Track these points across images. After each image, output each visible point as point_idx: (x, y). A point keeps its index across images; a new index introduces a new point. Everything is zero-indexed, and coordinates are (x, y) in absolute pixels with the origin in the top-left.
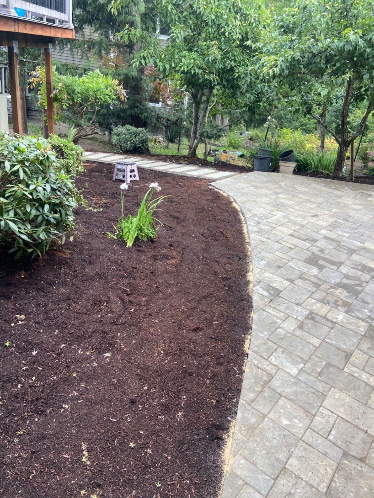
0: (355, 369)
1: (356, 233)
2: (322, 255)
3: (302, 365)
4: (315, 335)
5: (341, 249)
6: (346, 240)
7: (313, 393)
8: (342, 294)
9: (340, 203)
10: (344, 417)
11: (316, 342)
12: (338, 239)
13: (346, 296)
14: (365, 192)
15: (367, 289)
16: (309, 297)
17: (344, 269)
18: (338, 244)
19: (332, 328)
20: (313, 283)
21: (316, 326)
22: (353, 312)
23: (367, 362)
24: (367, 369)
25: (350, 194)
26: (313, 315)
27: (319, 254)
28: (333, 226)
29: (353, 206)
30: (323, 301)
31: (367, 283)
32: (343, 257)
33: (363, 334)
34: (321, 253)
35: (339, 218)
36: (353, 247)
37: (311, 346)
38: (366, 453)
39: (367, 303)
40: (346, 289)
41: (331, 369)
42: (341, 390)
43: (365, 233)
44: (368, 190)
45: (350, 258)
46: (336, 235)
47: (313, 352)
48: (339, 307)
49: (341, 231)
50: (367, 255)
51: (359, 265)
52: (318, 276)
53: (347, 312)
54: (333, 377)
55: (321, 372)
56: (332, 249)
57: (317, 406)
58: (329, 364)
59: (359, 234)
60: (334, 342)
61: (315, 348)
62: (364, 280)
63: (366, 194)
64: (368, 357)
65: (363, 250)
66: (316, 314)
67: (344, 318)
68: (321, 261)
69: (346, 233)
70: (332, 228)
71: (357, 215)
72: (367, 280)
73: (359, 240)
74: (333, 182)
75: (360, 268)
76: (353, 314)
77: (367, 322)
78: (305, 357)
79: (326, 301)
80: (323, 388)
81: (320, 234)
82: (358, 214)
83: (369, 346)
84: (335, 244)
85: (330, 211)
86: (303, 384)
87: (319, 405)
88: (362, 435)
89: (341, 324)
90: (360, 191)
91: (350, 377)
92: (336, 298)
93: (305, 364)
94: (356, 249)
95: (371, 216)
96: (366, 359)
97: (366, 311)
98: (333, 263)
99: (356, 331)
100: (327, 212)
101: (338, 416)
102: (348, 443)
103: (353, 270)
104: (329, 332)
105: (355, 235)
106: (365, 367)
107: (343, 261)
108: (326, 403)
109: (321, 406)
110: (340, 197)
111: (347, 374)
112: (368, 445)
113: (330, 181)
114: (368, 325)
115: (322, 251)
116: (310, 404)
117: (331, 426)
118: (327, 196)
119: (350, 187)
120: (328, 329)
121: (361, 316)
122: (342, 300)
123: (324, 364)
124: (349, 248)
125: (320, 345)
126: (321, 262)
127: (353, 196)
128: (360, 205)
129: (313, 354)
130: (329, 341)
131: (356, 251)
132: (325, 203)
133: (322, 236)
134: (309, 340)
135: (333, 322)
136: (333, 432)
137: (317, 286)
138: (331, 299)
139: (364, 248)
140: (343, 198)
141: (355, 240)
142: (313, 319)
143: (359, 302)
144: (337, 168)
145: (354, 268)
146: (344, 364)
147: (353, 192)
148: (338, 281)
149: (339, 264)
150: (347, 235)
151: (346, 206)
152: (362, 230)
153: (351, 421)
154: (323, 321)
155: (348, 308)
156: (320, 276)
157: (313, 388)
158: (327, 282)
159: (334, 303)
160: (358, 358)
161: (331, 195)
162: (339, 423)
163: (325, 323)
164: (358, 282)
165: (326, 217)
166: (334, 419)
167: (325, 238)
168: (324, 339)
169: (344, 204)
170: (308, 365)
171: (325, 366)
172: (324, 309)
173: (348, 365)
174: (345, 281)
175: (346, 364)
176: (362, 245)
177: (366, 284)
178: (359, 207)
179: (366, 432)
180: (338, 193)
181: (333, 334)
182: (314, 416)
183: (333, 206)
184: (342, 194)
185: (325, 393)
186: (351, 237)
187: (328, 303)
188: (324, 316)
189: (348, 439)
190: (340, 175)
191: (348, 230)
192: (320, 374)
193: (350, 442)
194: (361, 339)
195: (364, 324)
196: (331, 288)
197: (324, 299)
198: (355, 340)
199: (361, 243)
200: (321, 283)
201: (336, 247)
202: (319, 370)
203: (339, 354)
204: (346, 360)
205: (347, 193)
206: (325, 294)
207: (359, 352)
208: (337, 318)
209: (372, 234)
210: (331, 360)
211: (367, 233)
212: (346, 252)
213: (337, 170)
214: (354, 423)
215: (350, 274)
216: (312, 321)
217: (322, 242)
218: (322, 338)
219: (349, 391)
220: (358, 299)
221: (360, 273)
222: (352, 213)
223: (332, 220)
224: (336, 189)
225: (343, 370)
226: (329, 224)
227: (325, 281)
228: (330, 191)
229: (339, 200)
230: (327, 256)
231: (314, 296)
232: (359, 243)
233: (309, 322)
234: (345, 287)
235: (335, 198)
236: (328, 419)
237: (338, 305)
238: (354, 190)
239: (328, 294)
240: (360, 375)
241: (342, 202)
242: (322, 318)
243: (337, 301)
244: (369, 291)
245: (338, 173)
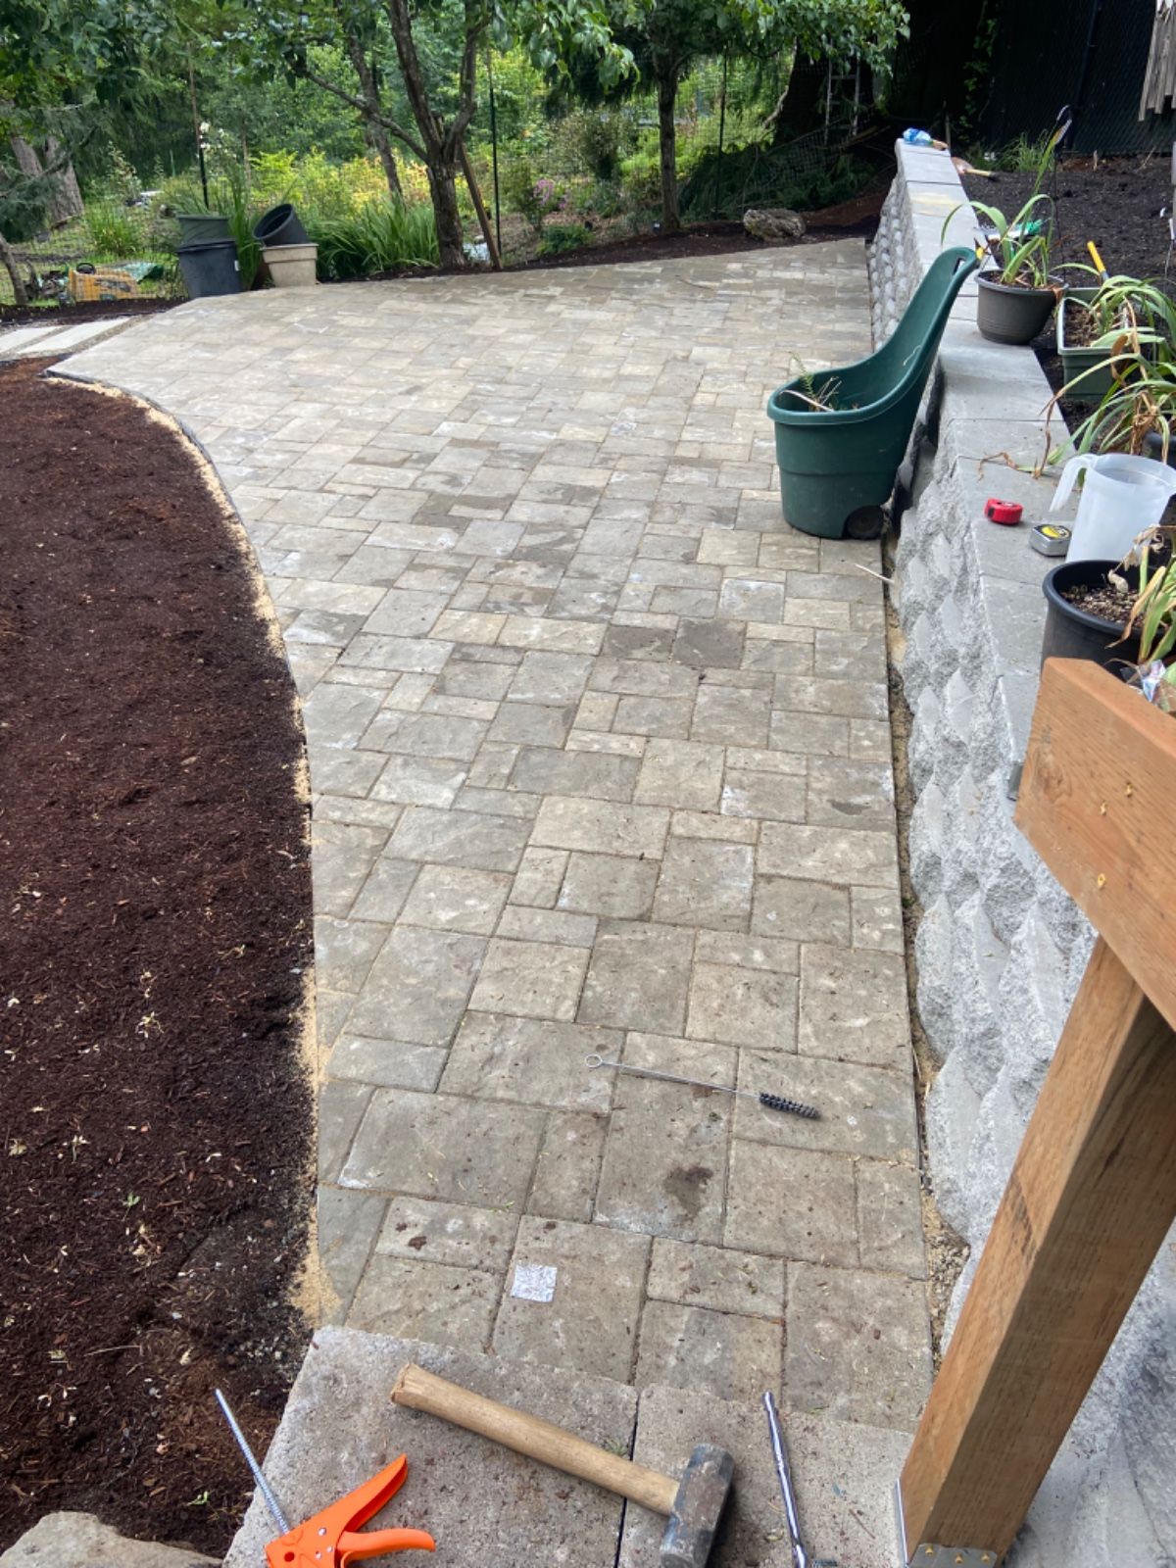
0: (591, 736)
1: (534, 408)
2: (457, 492)
3: (462, 776)
4: (478, 694)
5: (502, 462)
6: (511, 433)
7: (502, 826)
8: (528, 574)
9: (474, 338)
10: (587, 847)
11: (486, 710)
12: (491, 438)
13: (538, 577)
14: (535, 291)
15: (588, 542)
16: (446, 608)
17: (521, 512)
18: (492, 451)
19: (520, 664)
20: (448, 570)
21: (478, 673)
22: (563, 610)
23: (617, 709)
24: (618, 726)
25: (496, 307)
26: (464, 650)
27: (448, 489)
28: (470, 407)
29: (512, 339)
30: (483, 608)
31: (585, 528)
32: (512, 480)
33: (595, 651)
34: (453, 486)
35: (480, 382)
36: (533, 449)
37: (475, 724)
38: (648, 901)
39: (594, 576)
40: (535, 560)
41: (535, 758)
42: (566, 794)
43: (554, 403)
44: (542, 286)
45: (532, 478)
46: (482, 429)
47: (482, 735)
48: (526, 609)
49: (494, 413)
50: (572, 458)
51: (557, 489)
52: (458, 549)
53: (549, 614)
54: (543, 772)
55: (511, 774)
56: (478, 469)
57: (517, 849)
58: (527, 749)
59: (540, 409)
60: (530, 695)
61: (486, 725)
62: (576, 523)
63: (539, 296)
64: (617, 697)
65: (561, 448)
66: (472, 645)
67: (544, 630)
68: (456, 507)
69: (509, 414)
70: (467, 413)
71: (526, 361)
72: (583, 522)
73: (545, 425)
74: (442, 283)
75: (559, 496)
76: (564, 614)
77: (602, 621)
78: (465, 754)
79: (491, 606)
80: (524, 805)
81: (438, 436)
82: (530, 356)
83: (615, 673)
84: (483, 453)
85: (451, 366)
86: (474, 817)
87: (521, 845)
88: (632, 867)
89: (538, 647)
90: (522, 291)
91: (583, 758)
92: (514, 591)
93: (468, 771)
94: (542, 450)
95: (563, 355)
96: (614, 705)
97: (594, 596)
98: (488, 504)
99: (578, 651)
100: (445, 372)
101: (571, 851)
102: (605, 899)
103: (543, 508)
104: (514, 675)
105: (531, 415)
106: (613, 722)
107: (513, 492)
108: (539, 835)
109: (526, 846)
110: (469, 321)
111: (572, 754)
112: (651, 884)
113: (435, 282)
114: (604, 626)
115: (453, 480)
116: (498, 852)
117: (557, 879)
118: (434, 326)
119: (492, 287)
120: (509, 671)
121: (584, 612)
122: (530, 589)
123: (515, 752)
124: (524, 455)
125: (497, 713)
126: (458, 511)
127: (506, 309)
128: (532, 330)
129: (485, 740)
130: (519, 696)
131: (541, 456)
132: (433, 347)
133: (444, 442)
134: (468, 712)
135: (517, 650)
136: (566, 890)
137: (460, 574)
138: (502, 595)
139: (561, 444)
140: (480, 323)
141: (534, 428)
142: (466, 658)
143: (573, 581)
144: (444, 238)
145: (545, 502)
146: (563, 735)
147: (504, 299)
148: (511, 545)
149: (506, 502)
150: (511, 420)
151: (492, 341)
152: (546, 399)
153: (602, 849)
154: (493, 655)
155: (549, 602)
156: (463, 547)
157: (499, 816)
158: (483, 557)
159: (512, 604)
160: (597, 706)
161: (446, 320)
162: (577, 865)
163: (499, 659)
164: (561, 534)
165: (446, 385)
166: (563, 860)
167: (456, 443)
168: (505, 697)
169: (486, 338)
170: (477, 769)
171: (518, 756)
172: (490, 626)
173: (574, 733)
174: (530, 540)
175: (568, 733)
176: (554, 436)
177: (581, 531)
178: (529, 338)
179: (641, 858)
180: (463, 310)
181: (526, 676)
182: (515, 874)
183: (457, 350)
184: (475, 310)
185: (531, 816)
186: (522, 424)
187: (498, 607)
188: (492, 642)
189: (604, 890)
190: (461, 261)
191: (510, 406)
192: (509, 779)
193: (609, 894)
194: (593, 665)
195: (593, 627)
196: (498, 567)
197: (486, 600)
198: (580, 673)
199: (552, 431)
200: (467, 565)
201: (489, 459)
202: (506, 771)
203: (547, 717)
204: (565, 724)
205: (490, 305)
206: (484, 589)
207: (594, 694)
208: (526, 636)
209: (574, 400)
210: (530, 737)
211: (561, 400)
212: (516, 465)
213: (447, 245)
214: (610, 851)
215: (538, 520)
216: (464, 665)
217: (449, 458)
218: (499, 696)
219: (586, 788)
220: (570, 573)
221: (562, 508)
222: (512, 358)
223: (461, 391)
224: (454, 300)
225: (563, 748)
226: (457, 402)
227: (479, 557)
228: (438, 309)
229: (470, 332)
230: (470, 491)
231: (456, 603)
232: (544, 434)
233: (458, 669)
234: (531, 555)
235: (457, 327)
236: (548, 866)
237: (524, 604)
238: (505, 293)
239: (492, 585)
240: (605, 745)
241: (477, 333)
242: (488, 650)
243: (520, 596)
244: (593, 545)
245: (454, 257)
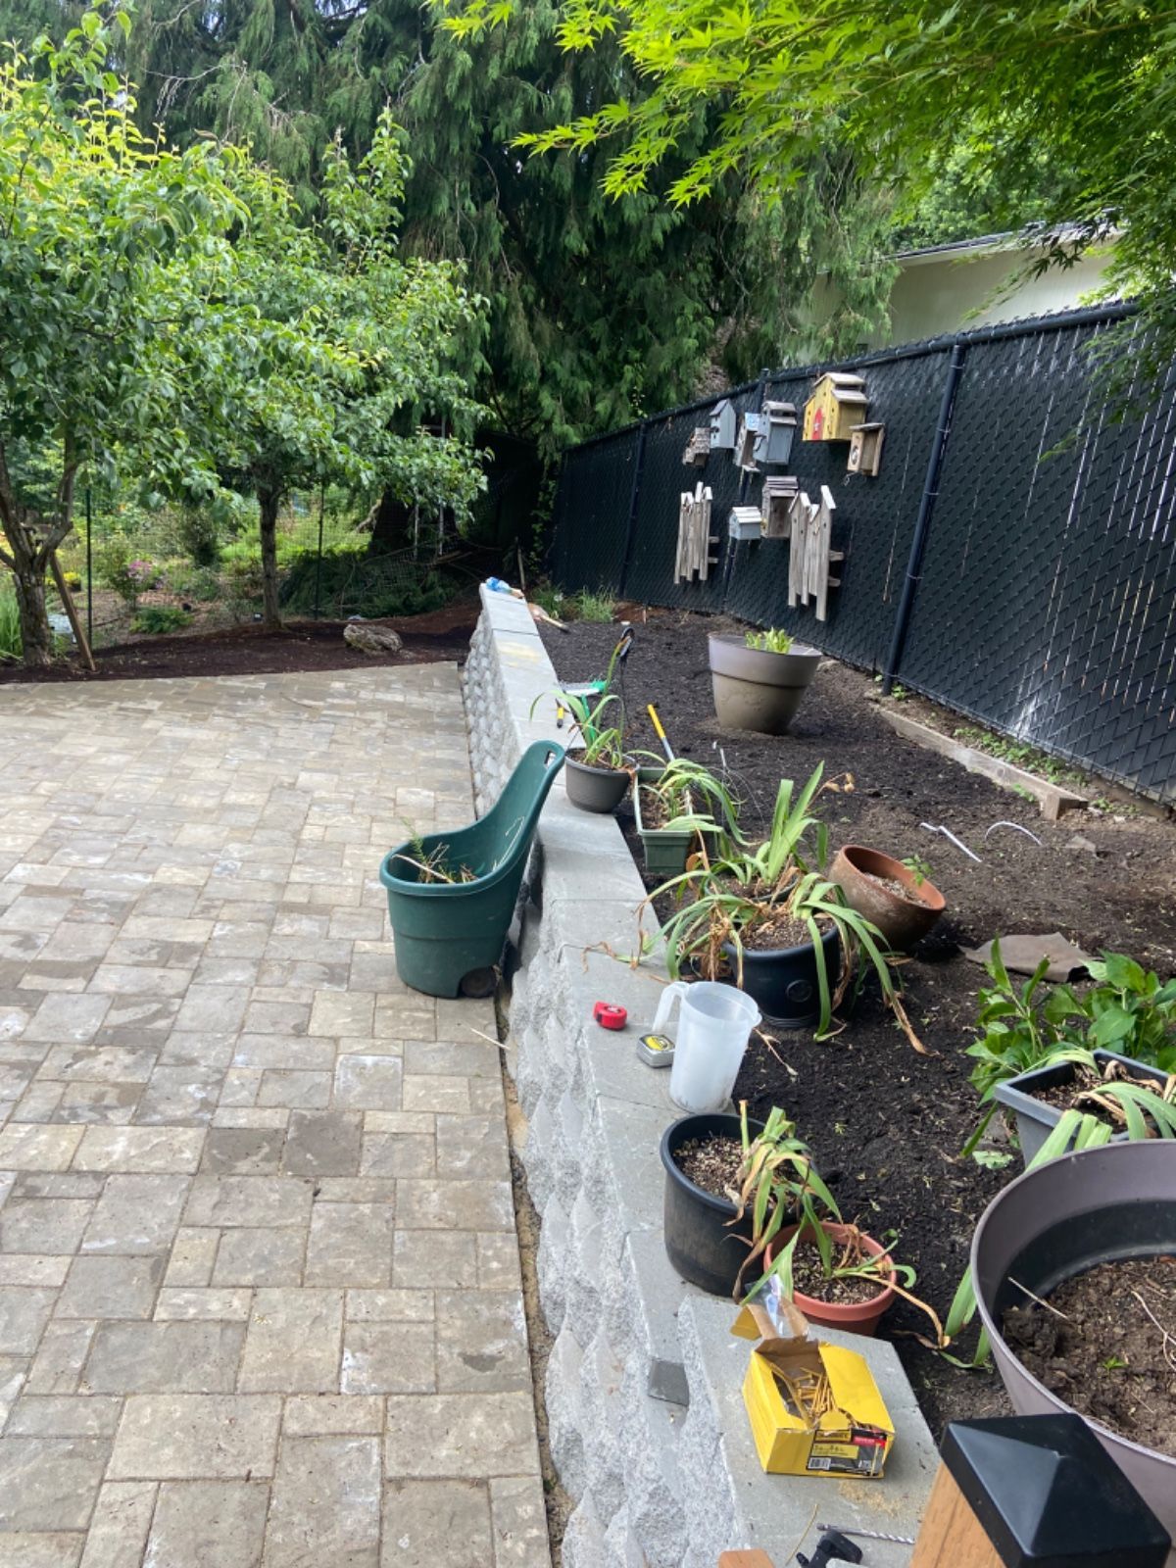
0: (188, 1295)
1: (126, 844)
2: (30, 956)
3: (20, 1378)
4: (44, 1249)
5: (87, 915)
6: (100, 877)
7: (71, 1454)
8: (114, 1065)
9: (59, 758)
10: (180, 1473)
11: (51, 1270)
12: (74, 883)
13: (126, 1067)
14: (130, 705)
15: (187, 1016)
16: (8, 1121)
17: (108, 980)
18: (73, 898)
19: (99, 1196)
20: (13, 1065)
21: (44, 1215)
22: (155, 1111)
23: (217, 1251)
24: (218, 1277)
25: (86, 721)
26: (30, 1181)
27: (20, 954)
28: (50, 844)
29: (103, 760)
30: (56, 1117)
31: (182, 996)
32: (98, 938)
33: (192, 1168)
34: (26, 949)
35: (64, 812)
36: (124, 896)
37: (40, 1294)
38: (257, 1546)
39: (192, 1062)
40: (122, 1044)
41: (116, 1339)
42: (154, 1391)
43: (151, 839)
44: (139, 699)
45: (122, 935)
46: (65, 872)
47: (47, 1311)
48: (111, 1115)
49: (79, 852)
50: (170, 906)
51: (151, 948)
52: (28, 1036)
53: (136, 1121)
54: (126, 1360)
55: (84, 1367)
56: (58, 925)
57: (91, 1488)
58: (106, 1325)
59: (135, 846)
60: (111, 1242)
61: (53, 1294)
62: (171, 991)
63: (135, 710)
64: (216, 1233)
65: (156, 895)
66: (38, 1173)
67: (130, 1144)
68: (28, 977)
69: (97, 853)
70: (47, 852)
71: (118, 786)
72: (181, 989)
73: (139, 866)
74: (25, 691)
75: (154, 957)
76: (157, 1118)
77: (201, 1123)
78: (24, 1345)
79: (65, 1113)
80: (99, 1415)
81: (11, 882)
82: (124, 781)
83: (215, 1198)
84: (65, 904)
85: (32, 792)
86: (34, 1444)
87: (94, 1482)
88: (237, 1495)
89: (123, 1170)
90: (116, 704)
91: (176, 1330)
92: (94, 1089)
93: (28, 1371)
94: (135, 897)
95: (161, 780)
96: (213, 1246)
97: (191, 1088)
98: (67, 971)
99: (172, 1170)
100: (23, 800)
101: (160, 1481)
102: (203, 1551)
103: (135, 972)
104: (92, 1213)
105: (124, 854)
106: (212, 1271)
107: (98, 953)
108: (118, 1465)
109: (102, 1482)
110: (55, 738)
111: (164, 1325)
112: (260, 1517)
113: (16, 690)
114: (203, 1131)
115: (26, 941)
116: (65, 1498)
117: (141, 1532)
118: (12, 743)
119: (82, 698)
120: (83, 1207)
121: (179, 1113)
122: (116, 1085)
123: (89, 1332)
124: (112, 904)
125: (67, 1275)
126: (31, 982)
127: (98, 724)
128: (125, 750)
129: (51, 1319)
130: (96, 1245)
131: (134, 905)
132: (10, 769)
133: (18, 889)
134: (32, 1277)
135: (97, 1175)
136: (153, 1547)
137: (28, 1071)
138: (80, 1098)
139: (158, 889)
140: (67, 740)
141: (127, 870)
142: (31, 1195)
143: (167, 1071)
144: (29, 639)
145: (137, 964)
146: (150, 1299)
147: (96, 712)
148: (94, 1025)
149: (89, 968)
150: (99, 860)
151: (80, 763)
152: (142, 833)
153: (200, 1472)
154: (65, 1186)
155: (137, 1100)
156: (34, 1032)
157: (67, 1438)
158: (59, 1044)
159: (92, 1109)
160: (190, 1255)
161: (27, 736)
162: (167, 1503)
163: (72, 1192)
164: (155, 1007)
165: (22, 817)
166: (149, 1497)
167: (32, 890)
168: (79, 1248)
169: (73, 759)
170: (41, 1366)
171: (94, 1336)
172: (64, 1144)
173: (165, 1293)
174: (118, 1018)
175: (157, 1294)
176: (149, 880)
177: (178, 1001)
178: (122, 759)
179: (248, 1479)
180: (47, 725)
181: (106, 1215)
182: (86, 1531)
183: (38, 773)
184: (62, 725)
185: (109, 1431)
186: (112, 865)
187: (74, 1115)
188: (64, 1168)
189: (202, 1536)
190: (48, 660)
191: (99, 843)
192: (82, 1376)
193: (210, 1543)
194: (189, 1189)
195: (191, 1133)
196: (77, 1057)
197: (60, 1106)
198: (173, 1201)
199: (147, 873)
200: (38, 1058)
201: (70, 912)
202: (77, 1364)
203: (132, 1273)
204: (154, 1280)
205: (78, 719)
206: (58, 1089)
207: (190, 1232)
208: (109, 1155)
209: (172, 834)
210: (110, 1306)
211: (156, 834)
212: (103, 918)
213: (32, 645)
214: (209, 1474)
215: (128, 989)
216: (29, 1205)
217: (22, 911)
218: (72, 1248)
219: (179, 1379)
220: (165, 1059)
221: (157, 972)
222: (102, 784)
223: (41, 824)
224: (39, 713)
225: (150, 1319)
226: (34, 839)
227: (53, 1044)
228: (18, 722)
229: (55, 751)
230: (46, 955)
231: (23, 1113)
232: (139, 877)
233: (19, 1211)
234: (117, 1037)
235: (39, 745)
236: (130, 1511)
237: (107, 1108)
238: (97, 706)
239: (68, 1084)
240: (204, 1310)
241: (64, 752)
242: (60, 1179)
243: (101, 1096)
244: (192, 1019)
245: (40, 657)
